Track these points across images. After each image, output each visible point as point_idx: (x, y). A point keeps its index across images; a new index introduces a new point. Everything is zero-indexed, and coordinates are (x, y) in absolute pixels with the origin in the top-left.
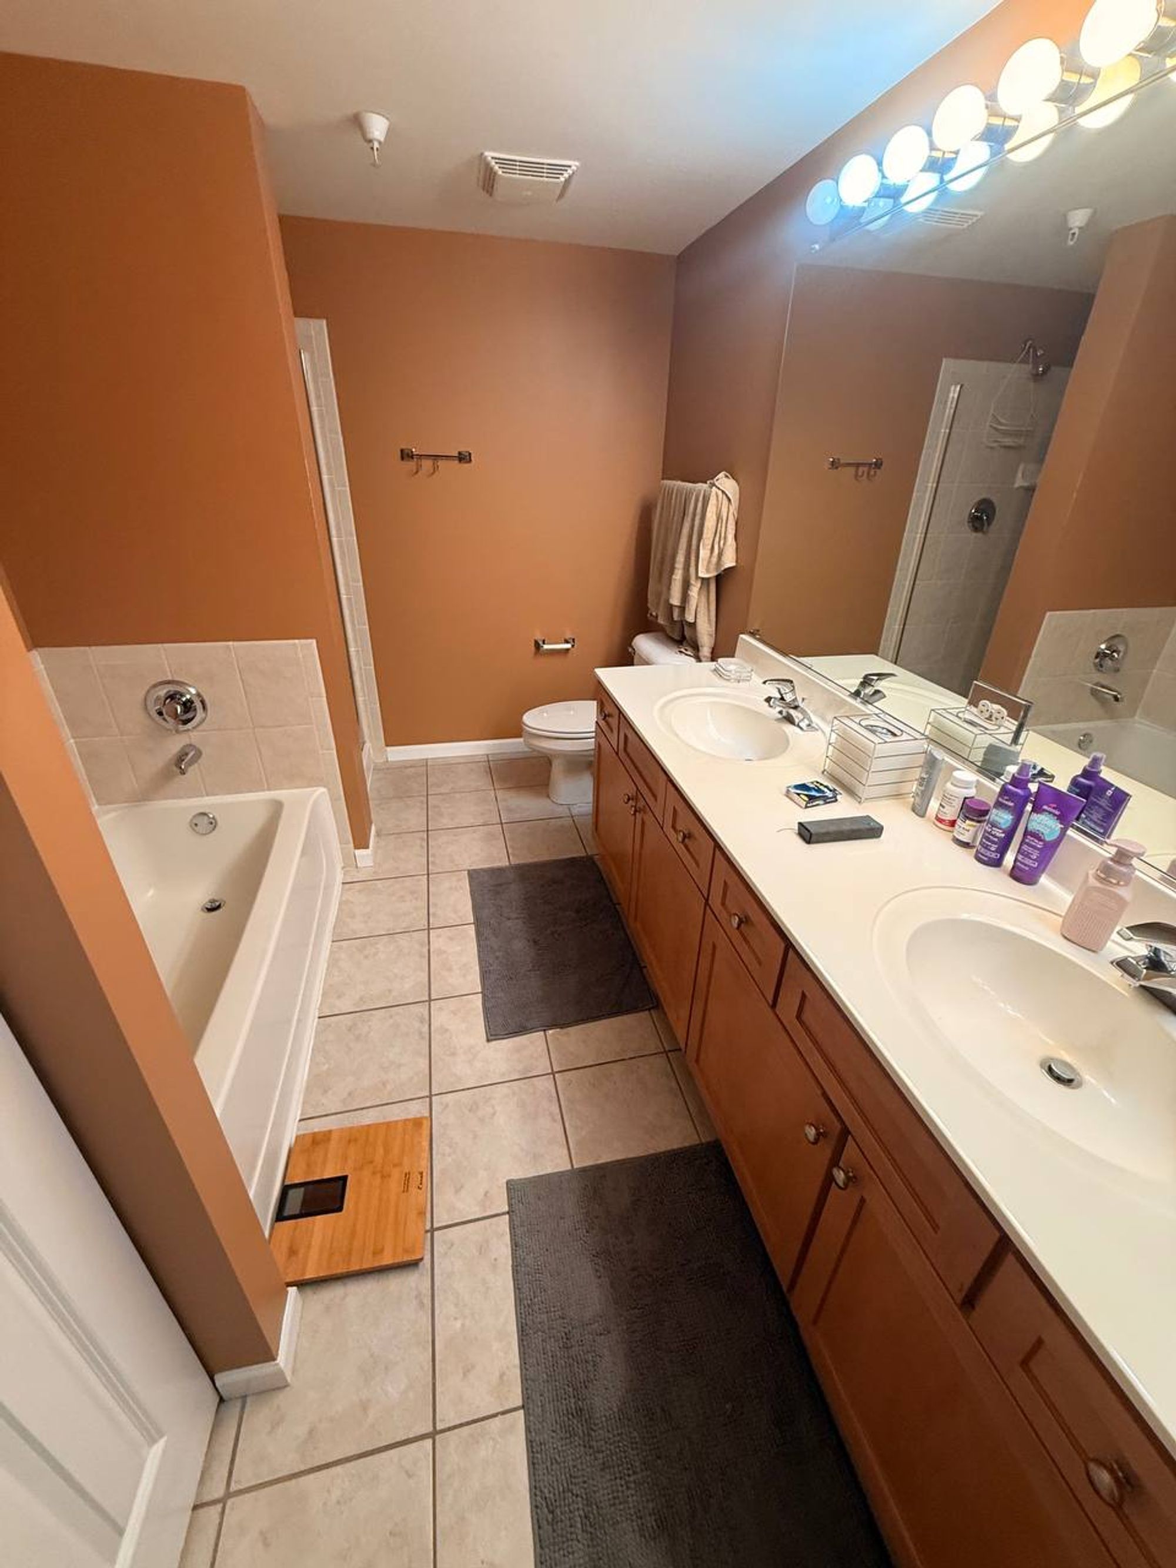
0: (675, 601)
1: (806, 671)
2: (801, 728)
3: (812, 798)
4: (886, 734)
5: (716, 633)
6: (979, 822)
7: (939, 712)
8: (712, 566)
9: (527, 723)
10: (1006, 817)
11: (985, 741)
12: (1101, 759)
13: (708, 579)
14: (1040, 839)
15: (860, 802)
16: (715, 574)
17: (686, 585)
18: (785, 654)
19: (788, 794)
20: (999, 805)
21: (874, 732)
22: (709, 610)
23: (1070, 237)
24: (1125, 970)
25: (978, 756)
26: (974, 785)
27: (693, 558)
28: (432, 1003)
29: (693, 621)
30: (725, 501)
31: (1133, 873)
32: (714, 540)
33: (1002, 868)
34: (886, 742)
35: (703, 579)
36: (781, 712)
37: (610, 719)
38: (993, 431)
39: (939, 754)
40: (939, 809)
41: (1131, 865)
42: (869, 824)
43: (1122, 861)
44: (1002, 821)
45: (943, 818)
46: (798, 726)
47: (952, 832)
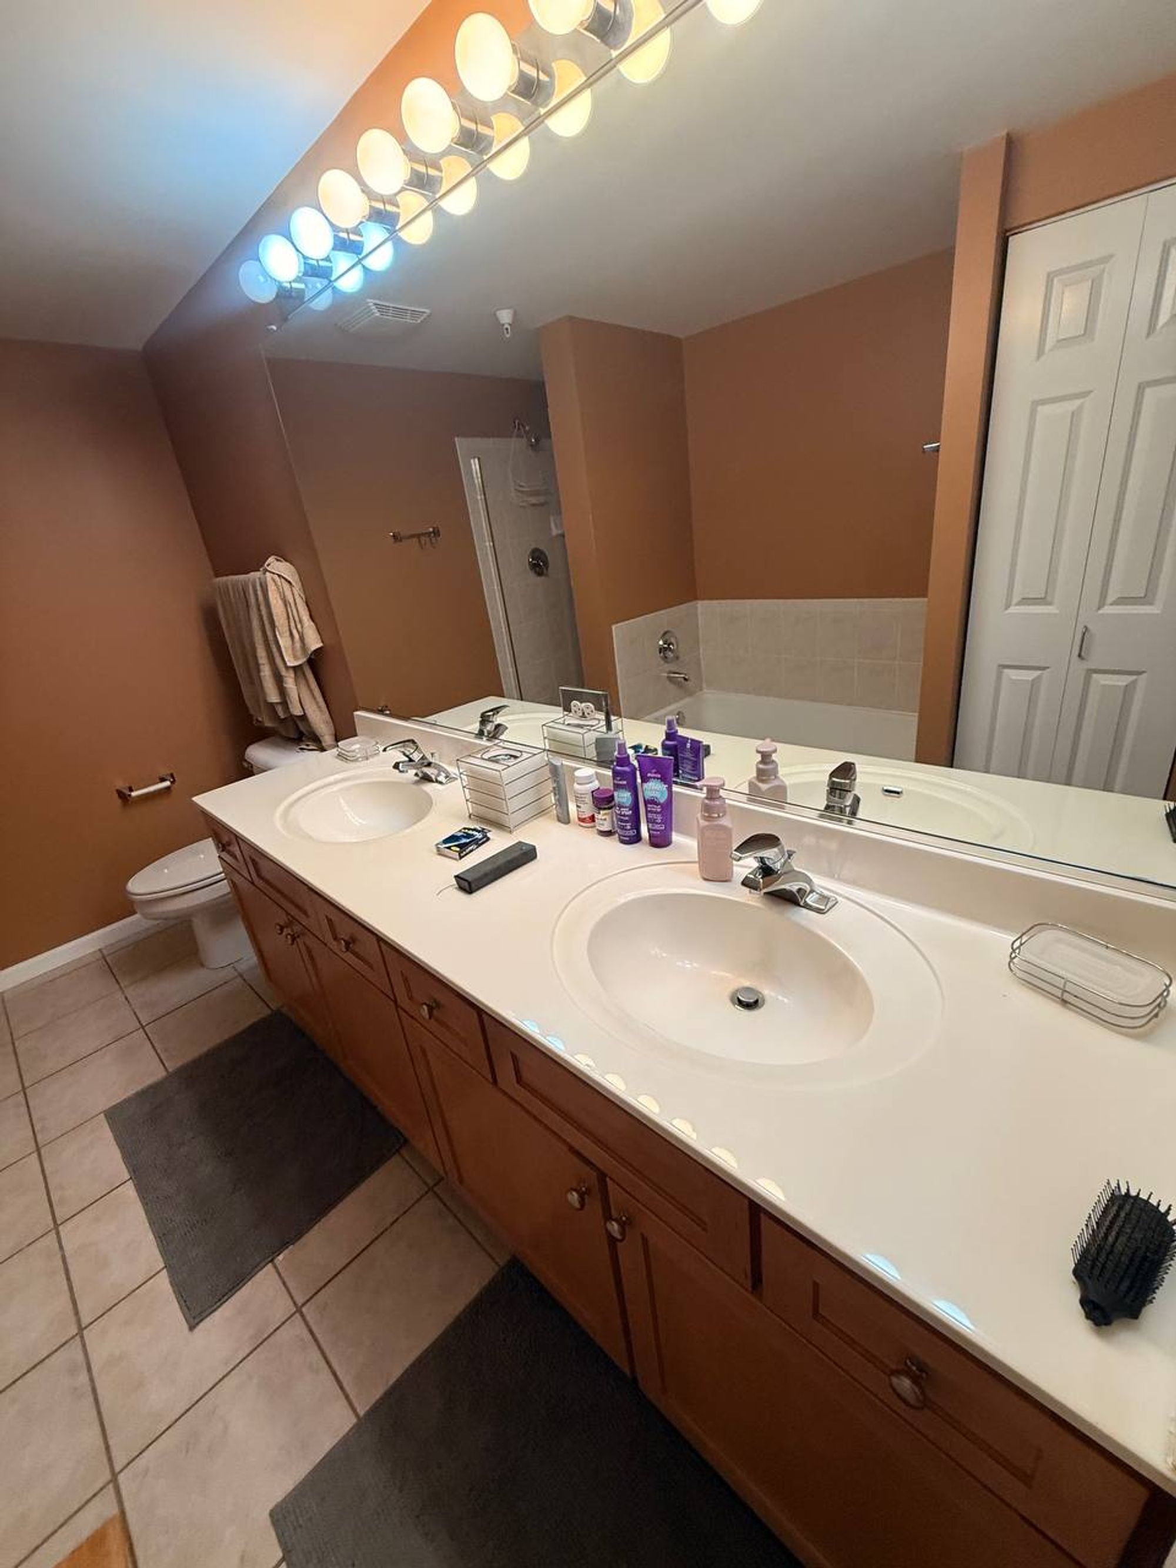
0: (274, 697)
1: (431, 728)
2: (441, 783)
3: (462, 847)
4: (509, 759)
5: (332, 718)
6: (609, 808)
7: (550, 724)
8: (299, 653)
9: (136, 891)
10: (625, 795)
11: (591, 737)
12: (673, 721)
13: (300, 666)
14: (656, 804)
15: (510, 832)
16: (305, 660)
17: (279, 680)
18: (406, 718)
19: (440, 853)
20: (617, 787)
21: (497, 762)
22: (315, 698)
23: (505, 332)
24: (750, 887)
25: (592, 753)
26: (595, 776)
27: (275, 650)
28: (85, 1332)
29: (302, 713)
30: (286, 586)
31: (724, 802)
32: (289, 626)
33: (643, 840)
34: (509, 766)
35: (294, 668)
36: (416, 775)
37: (231, 848)
38: (520, 494)
39: (558, 761)
40: (578, 811)
41: (720, 797)
42: (522, 849)
43: (714, 797)
44: (624, 800)
45: (584, 817)
46: (437, 781)
47: (594, 826)
